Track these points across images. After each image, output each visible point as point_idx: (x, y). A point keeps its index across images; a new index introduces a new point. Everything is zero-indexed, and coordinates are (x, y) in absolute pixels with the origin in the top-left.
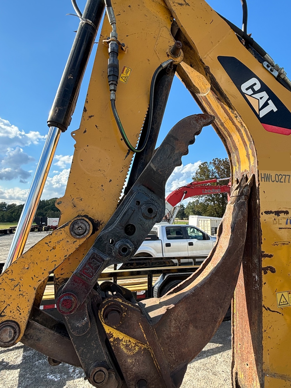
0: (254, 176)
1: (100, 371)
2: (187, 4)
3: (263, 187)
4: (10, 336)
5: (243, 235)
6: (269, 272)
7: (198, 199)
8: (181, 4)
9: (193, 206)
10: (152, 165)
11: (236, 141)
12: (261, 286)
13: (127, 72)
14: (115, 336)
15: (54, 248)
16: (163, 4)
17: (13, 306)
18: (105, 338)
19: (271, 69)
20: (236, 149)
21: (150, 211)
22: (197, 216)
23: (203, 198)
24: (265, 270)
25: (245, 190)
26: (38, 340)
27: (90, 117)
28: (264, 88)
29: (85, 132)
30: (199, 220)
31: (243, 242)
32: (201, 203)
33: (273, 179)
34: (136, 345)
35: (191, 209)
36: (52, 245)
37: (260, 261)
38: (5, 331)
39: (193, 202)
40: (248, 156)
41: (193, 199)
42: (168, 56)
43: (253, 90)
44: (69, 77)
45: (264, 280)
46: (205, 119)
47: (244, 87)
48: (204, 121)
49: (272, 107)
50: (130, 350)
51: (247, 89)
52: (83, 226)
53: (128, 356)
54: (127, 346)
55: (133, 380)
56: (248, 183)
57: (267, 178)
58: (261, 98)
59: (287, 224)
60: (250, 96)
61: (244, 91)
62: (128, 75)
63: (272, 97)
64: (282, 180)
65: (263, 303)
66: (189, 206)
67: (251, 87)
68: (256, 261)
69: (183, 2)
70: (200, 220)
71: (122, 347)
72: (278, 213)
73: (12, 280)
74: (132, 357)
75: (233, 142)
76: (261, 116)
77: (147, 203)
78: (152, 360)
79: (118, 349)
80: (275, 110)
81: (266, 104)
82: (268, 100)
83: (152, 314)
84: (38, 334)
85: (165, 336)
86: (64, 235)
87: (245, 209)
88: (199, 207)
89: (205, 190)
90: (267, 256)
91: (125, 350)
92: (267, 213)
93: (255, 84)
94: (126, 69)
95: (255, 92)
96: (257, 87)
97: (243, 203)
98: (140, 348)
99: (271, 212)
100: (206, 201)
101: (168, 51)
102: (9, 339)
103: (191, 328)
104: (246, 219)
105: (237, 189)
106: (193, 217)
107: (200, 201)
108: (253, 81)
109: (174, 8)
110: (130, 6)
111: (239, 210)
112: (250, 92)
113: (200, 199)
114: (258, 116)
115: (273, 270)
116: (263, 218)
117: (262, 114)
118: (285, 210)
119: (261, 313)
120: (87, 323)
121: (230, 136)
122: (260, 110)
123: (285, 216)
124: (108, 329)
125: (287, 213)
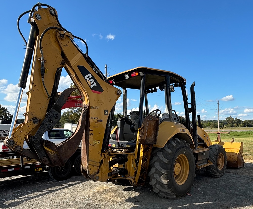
0: (88, 106)
1: (45, 158)
2: (67, 46)
3: (91, 110)
4: (19, 149)
5: (85, 124)
6: (91, 135)
7: (72, 110)
8: (65, 46)
9: (67, 116)
10: (57, 103)
11: (84, 94)
12: (89, 139)
13: (47, 70)
14: (48, 150)
15: (29, 126)
16: (58, 44)
17: (19, 142)
18: (45, 151)
19: (95, 71)
20: (84, 97)
21: (57, 117)
22: (71, 124)
23: (76, 109)
24: (90, 134)
25: (86, 111)
26: (25, 152)
27: (35, 86)
28: (93, 77)
29: (34, 91)
30: (72, 127)
31: (84, 127)
32: (75, 113)
33: (94, 108)
34: (53, 153)
35: (66, 118)
36: (28, 126)
37: (89, 132)
38: (18, 148)
39: (68, 112)
40: (87, 100)
41: (67, 110)
42: (60, 64)
43: (89, 78)
44: (26, 70)
45: (90, 137)
46: (73, 89)
47: (86, 77)
48: (73, 90)
49: (95, 84)
50: (52, 154)
51: (87, 78)
52: (37, 120)
53: (52, 155)
54: (51, 153)
55: (53, 161)
56: (87, 109)
57: (92, 108)
58: (91, 81)
59: (97, 121)
60: (88, 80)
61: (86, 78)
62: (47, 71)
63: (95, 81)
64: (97, 108)
65: (89, 143)
66: (64, 115)
67: (88, 77)
68: (88, 132)
69: (66, 45)
70: (74, 127)
71: (50, 153)
72: (95, 118)
73: (18, 135)
74: (53, 155)
75: (83, 94)
76: (91, 87)
77: (56, 114)
78: (58, 156)
79: (49, 153)
80: (96, 85)
81: (93, 83)
82: (94, 82)
83: (57, 146)
84: (24, 151)
85: (61, 152)
86: (31, 123)
87: (85, 117)
88: (73, 117)
89: (78, 103)
90: (91, 130)
91: (51, 154)
92: (92, 118)
93: (90, 76)
94: (46, 69)
95: (90, 79)
96: (90, 77)
97: (85, 115)
98: (55, 154)
99: (93, 118)
100: (79, 112)
101: (60, 62)
102: (19, 150)
103: (69, 150)
104: (86, 120)
105: (84, 110)
106: (68, 125)
107: (74, 111)
108: (89, 75)
109: (62, 47)
110: (46, 44)
111: (84, 117)
112: (88, 79)
113: (74, 109)
114: (90, 87)
115: (92, 134)
116: (90, 119)
117: (92, 87)
118: (97, 117)
119: (89, 146)
120: (40, 146)
121: (82, 92)
122: (91, 85)
123: (97, 119)
124: (46, 148)
125: (98, 118)
